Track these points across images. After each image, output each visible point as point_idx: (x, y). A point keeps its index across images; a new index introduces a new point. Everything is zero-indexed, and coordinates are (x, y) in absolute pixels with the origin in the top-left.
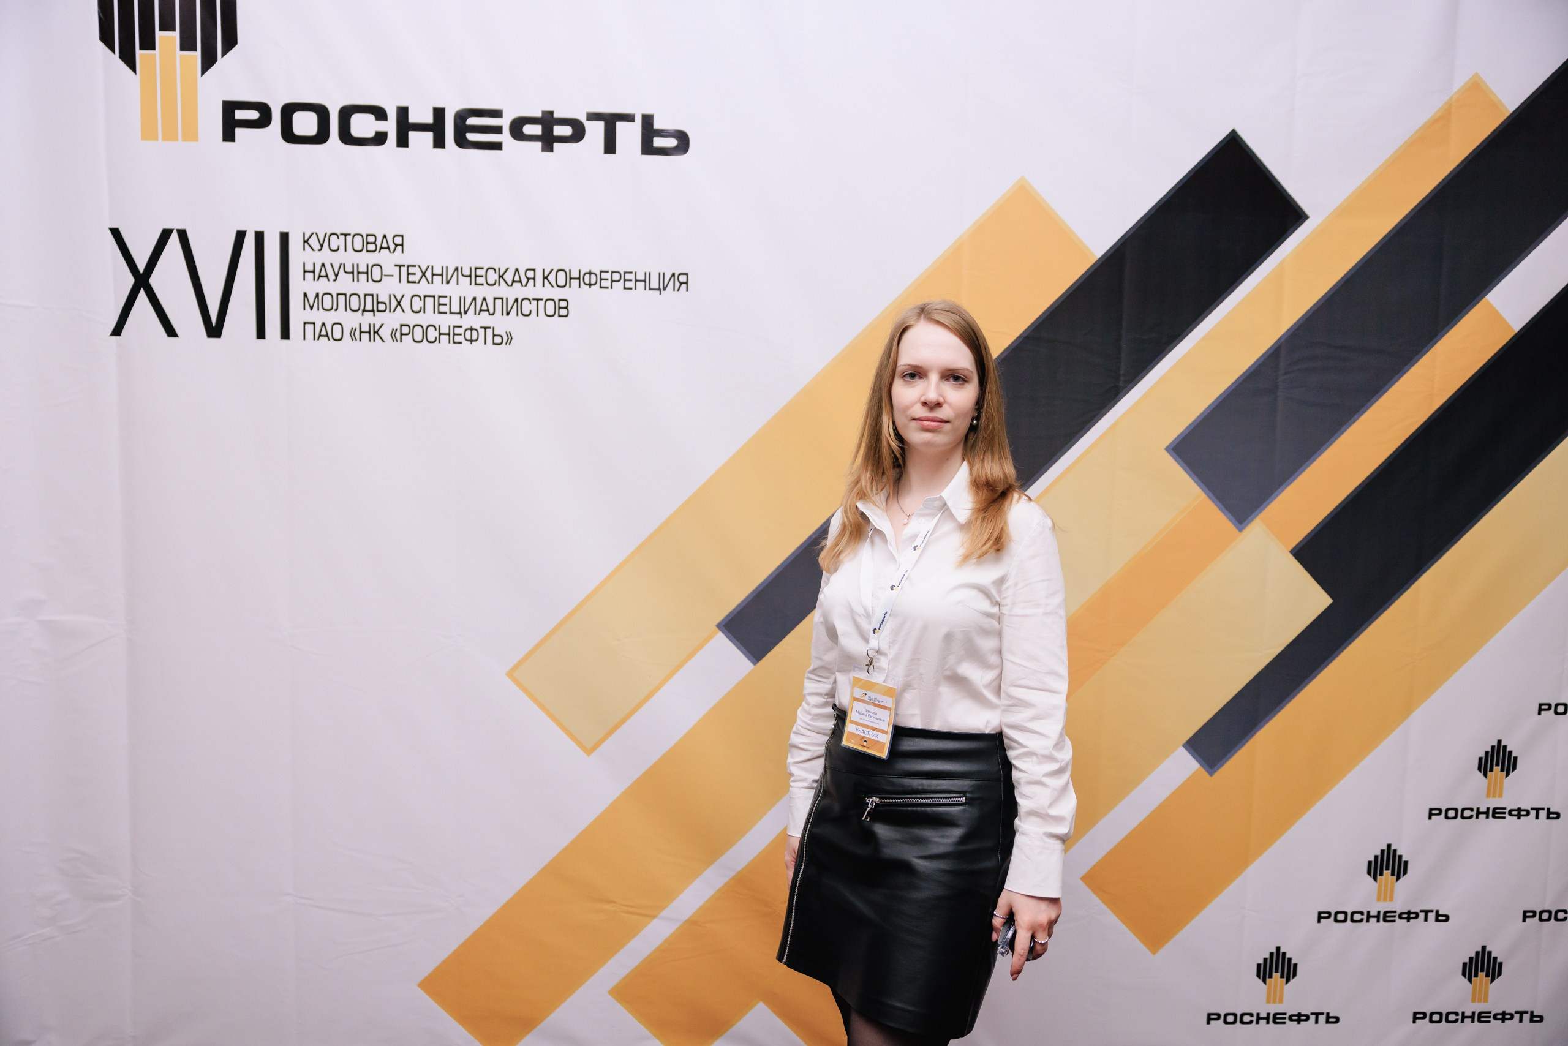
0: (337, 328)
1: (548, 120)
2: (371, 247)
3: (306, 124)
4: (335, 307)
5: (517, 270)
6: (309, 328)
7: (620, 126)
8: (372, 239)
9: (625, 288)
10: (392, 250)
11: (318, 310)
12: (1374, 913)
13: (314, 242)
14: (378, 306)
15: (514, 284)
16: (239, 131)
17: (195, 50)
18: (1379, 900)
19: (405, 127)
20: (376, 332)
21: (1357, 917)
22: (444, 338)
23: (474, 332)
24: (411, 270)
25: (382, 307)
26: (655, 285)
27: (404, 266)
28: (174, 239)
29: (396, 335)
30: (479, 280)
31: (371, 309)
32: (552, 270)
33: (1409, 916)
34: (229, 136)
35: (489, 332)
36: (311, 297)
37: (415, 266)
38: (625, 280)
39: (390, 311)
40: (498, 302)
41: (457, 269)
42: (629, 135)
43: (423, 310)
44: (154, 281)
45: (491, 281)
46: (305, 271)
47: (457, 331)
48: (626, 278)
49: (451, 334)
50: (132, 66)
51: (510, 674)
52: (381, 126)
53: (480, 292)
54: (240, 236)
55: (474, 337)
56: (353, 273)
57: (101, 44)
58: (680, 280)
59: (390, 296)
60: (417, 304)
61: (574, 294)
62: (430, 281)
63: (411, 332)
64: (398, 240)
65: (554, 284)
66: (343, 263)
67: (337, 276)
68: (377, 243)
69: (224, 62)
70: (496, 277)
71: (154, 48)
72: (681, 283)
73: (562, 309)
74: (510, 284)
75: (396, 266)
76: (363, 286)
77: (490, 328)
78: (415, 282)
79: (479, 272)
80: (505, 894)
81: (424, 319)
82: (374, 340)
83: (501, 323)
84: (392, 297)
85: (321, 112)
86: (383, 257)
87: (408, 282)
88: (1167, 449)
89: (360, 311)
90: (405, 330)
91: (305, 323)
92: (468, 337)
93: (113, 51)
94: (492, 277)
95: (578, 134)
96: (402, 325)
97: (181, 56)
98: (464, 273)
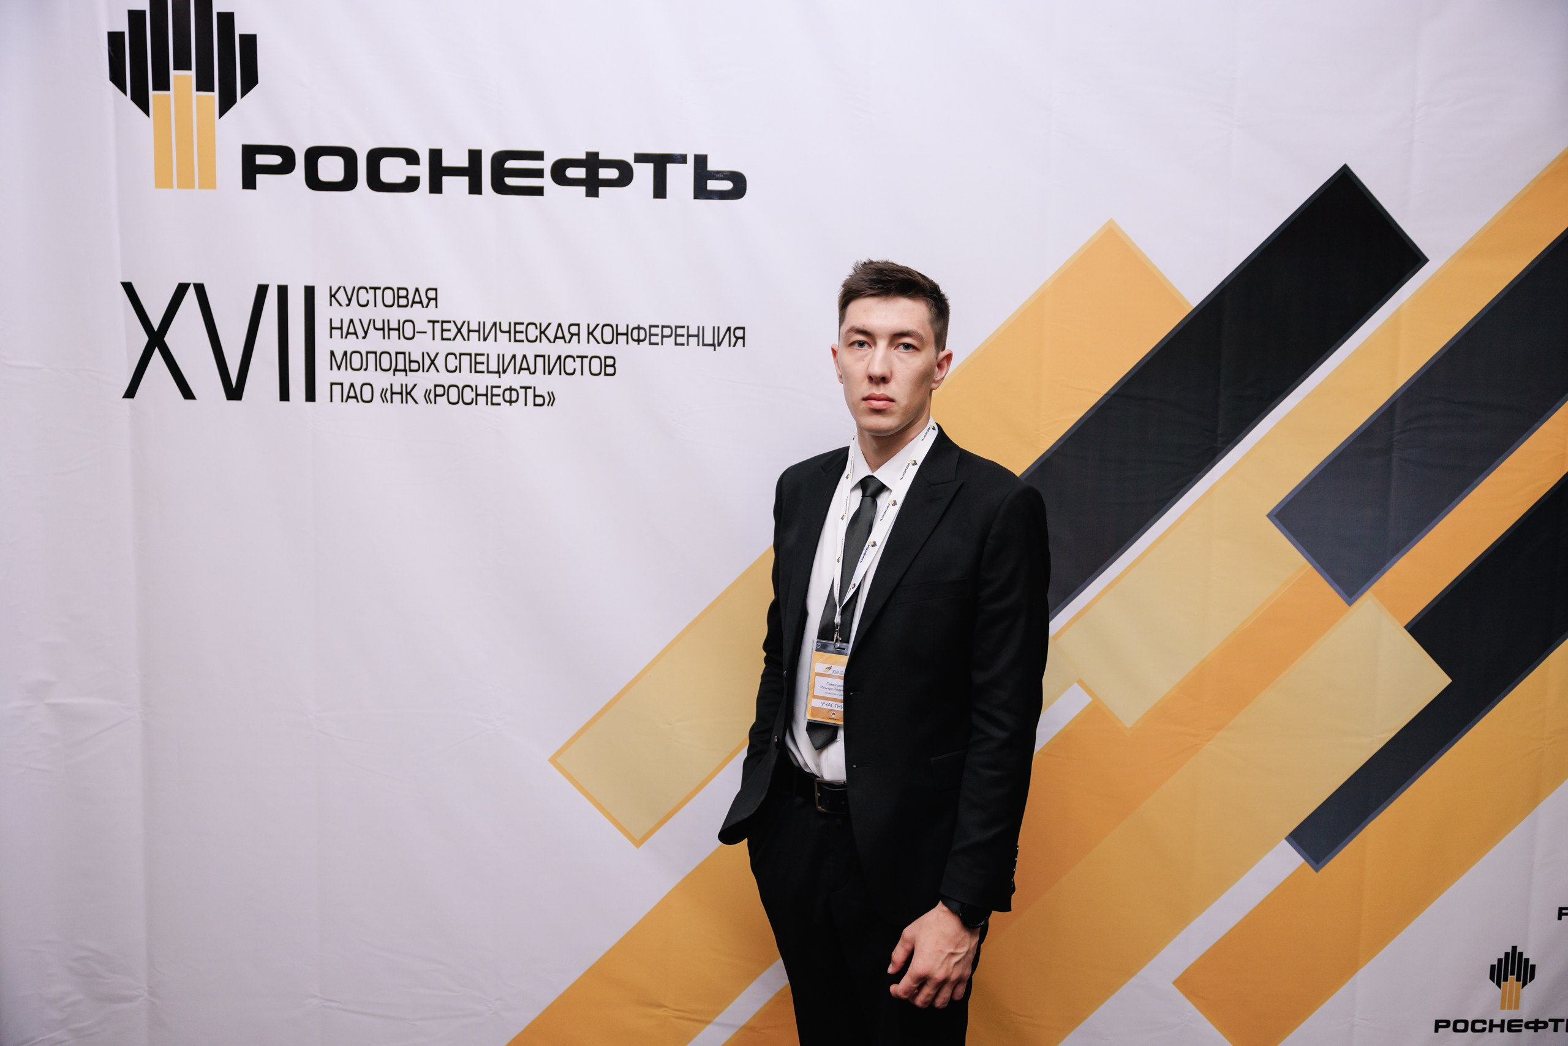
0: (367, 389)
1: (592, 162)
2: (403, 302)
3: (331, 169)
4: (364, 366)
5: (560, 325)
6: (337, 389)
7: (671, 168)
8: (403, 293)
9: (676, 344)
10: (425, 305)
11: (346, 369)
12: (1497, 1022)
13: (341, 296)
14: (410, 365)
15: (557, 340)
16: (260, 178)
17: (213, 90)
18: (1503, 1007)
19: (438, 171)
20: (409, 393)
21: (1479, 1026)
22: (481, 400)
23: (514, 393)
24: (446, 326)
25: (414, 366)
26: (709, 339)
27: (438, 322)
28: (191, 293)
29: (430, 396)
30: (519, 336)
31: (403, 368)
32: (597, 325)
33: (1536, 1025)
34: (249, 183)
35: (530, 392)
36: (339, 356)
37: (450, 322)
38: (677, 335)
39: (423, 371)
40: (540, 360)
41: (495, 324)
42: (680, 177)
43: (458, 369)
44: (168, 339)
45: (532, 338)
46: (332, 328)
47: (495, 391)
48: (678, 333)
49: (489, 396)
50: (144, 107)
51: (553, 760)
52: (413, 171)
53: (520, 350)
54: (262, 290)
55: (514, 398)
56: (383, 329)
57: (111, 85)
58: (736, 335)
59: (423, 354)
60: (453, 363)
61: (622, 350)
62: (466, 338)
63: (446, 392)
64: (432, 294)
65: (600, 340)
66: (372, 318)
67: (366, 333)
68: (409, 297)
69: (244, 104)
70: (537, 332)
71: (167, 88)
72: (737, 338)
73: (608, 366)
74: (552, 340)
75: (429, 321)
76: (394, 344)
77: (530, 388)
78: (449, 339)
79: (519, 328)
80: (549, 997)
81: (460, 379)
82: (407, 402)
83: (542, 383)
84: (426, 355)
85: (348, 155)
86: (415, 312)
87: (443, 339)
88: (1269, 516)
89: (392, 371)
90: (440, 391)
91: (332, 384)
92: (507, 398)
93: (125, 93)
94: (533, 333)
95: (625, 176)
96: (436, 386)
97: (197, 96)
98: (503, 329)
